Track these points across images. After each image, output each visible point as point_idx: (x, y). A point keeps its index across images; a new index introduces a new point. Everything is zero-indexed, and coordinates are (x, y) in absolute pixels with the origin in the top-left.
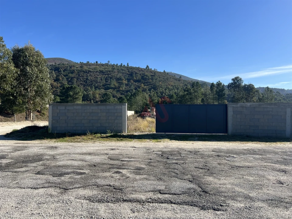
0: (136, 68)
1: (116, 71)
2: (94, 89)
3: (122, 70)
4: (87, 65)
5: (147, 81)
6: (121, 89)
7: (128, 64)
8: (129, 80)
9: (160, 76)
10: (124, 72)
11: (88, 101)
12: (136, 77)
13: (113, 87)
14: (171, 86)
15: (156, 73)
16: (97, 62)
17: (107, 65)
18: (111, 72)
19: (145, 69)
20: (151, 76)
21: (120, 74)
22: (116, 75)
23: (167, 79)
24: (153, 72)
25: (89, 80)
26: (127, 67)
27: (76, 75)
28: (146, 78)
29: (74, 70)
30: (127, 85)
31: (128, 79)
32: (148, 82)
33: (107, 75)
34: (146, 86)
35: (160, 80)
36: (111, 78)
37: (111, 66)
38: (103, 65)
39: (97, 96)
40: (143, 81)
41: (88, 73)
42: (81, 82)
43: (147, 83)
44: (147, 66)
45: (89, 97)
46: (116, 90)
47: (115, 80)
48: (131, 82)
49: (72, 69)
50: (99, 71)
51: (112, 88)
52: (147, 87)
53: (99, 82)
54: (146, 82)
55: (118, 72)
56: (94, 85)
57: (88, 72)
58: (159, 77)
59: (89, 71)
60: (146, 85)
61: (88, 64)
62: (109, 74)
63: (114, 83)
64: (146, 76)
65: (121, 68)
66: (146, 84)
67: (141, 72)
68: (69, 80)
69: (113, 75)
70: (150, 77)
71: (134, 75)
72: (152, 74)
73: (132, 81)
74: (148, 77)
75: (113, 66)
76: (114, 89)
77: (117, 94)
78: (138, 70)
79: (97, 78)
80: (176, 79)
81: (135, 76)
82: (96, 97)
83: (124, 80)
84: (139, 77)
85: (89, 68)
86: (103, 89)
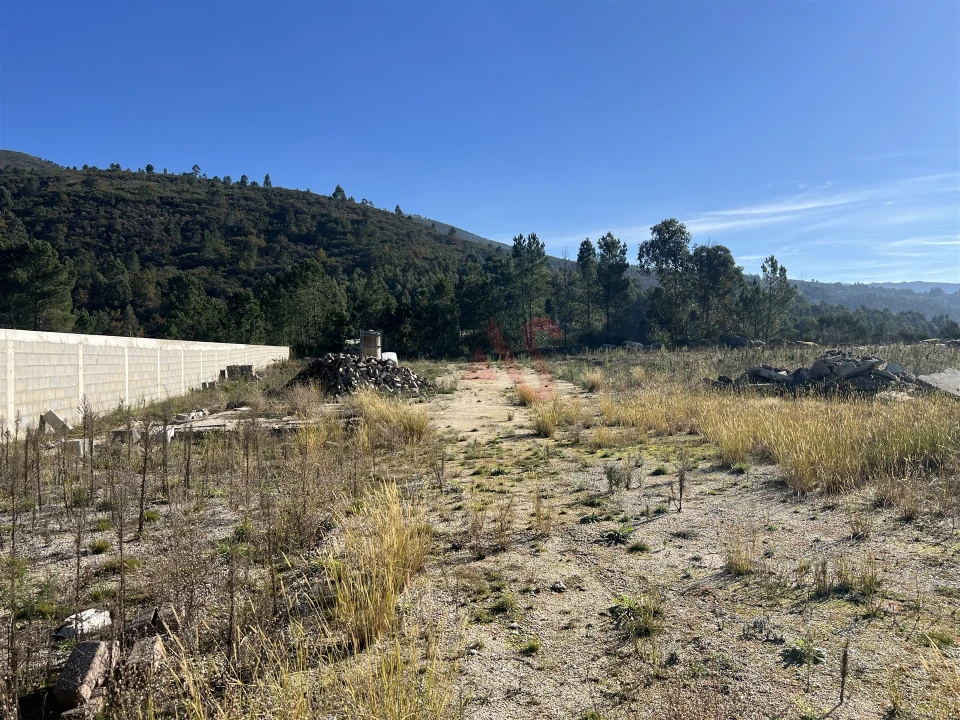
0: (298, 192)
1: (223, 200)
2: (136, 266)
3: (246, 199)
4: (110, 177)
5: (340, 239)
6: (242, 265)
7: (267, 177)
8: (271, 236)
9: (384, 225)
10: (252, 205)
11: (114, 308)
12: (297, 225)
13: (211, 260)
14: (424, 258)
15: (369, 214)
16: (149, 168)
17: (188, 179)
18: (204, 206)
19: (330, 198)
20: (354, 222)
21: (240, 215)
22: (222, 218)
23: (409, 237)
24: (360, 208)
25: (119, 232)
26: (265, 190)
27: (65, 212)
28: (334, 228)
29: (56, 194)
30: (264, 252)
31: (266, 232)
32: (343, 244)
33: (190, 214)
34: (337, 258)
35: (385, 238)
36: (204, 226)
37: (205, 183)
38: (172, 179)
39: (152, 291)
40: (325, 240)
41: (114, 207)
42: (88, 239)
43: (337, 246)
44: (339, 190)
45: (118, 293)
46: (222, 268)
47: (218, 234)
48: (278, 242)
49: (49, 189)
50: (159, 202)
51: (207, 263)
52: (340, 259)
53: (160, 241)
54: (334, 242)
55: (231, 204)
56: (138, 252)
57: (116, 204)
58: (382, 229)
59: (120, 200)
60: (335, 255)
61: (114, 173)
62: (196, 213)
63: (216, 245)
64: (336, 221)
65: (243, 194)
66: (335, 251)
67: (316, 209)
68: (38, 228)
69: (213, 215)
70: (350, 227)
71: (291, 217)
72: (355, 217)
73: (283, 239)
74: (343, 227)
75: (213, 186)
76: (214, 265)
77: (225, 283)
78: (306, 199)
79: (149, 224)
80: (438, 238)
81: (294, 221)
82: (145, 294)
83: (252, 233)
84: (309, 226)
85: (118, 189)
86: (174, 265)
